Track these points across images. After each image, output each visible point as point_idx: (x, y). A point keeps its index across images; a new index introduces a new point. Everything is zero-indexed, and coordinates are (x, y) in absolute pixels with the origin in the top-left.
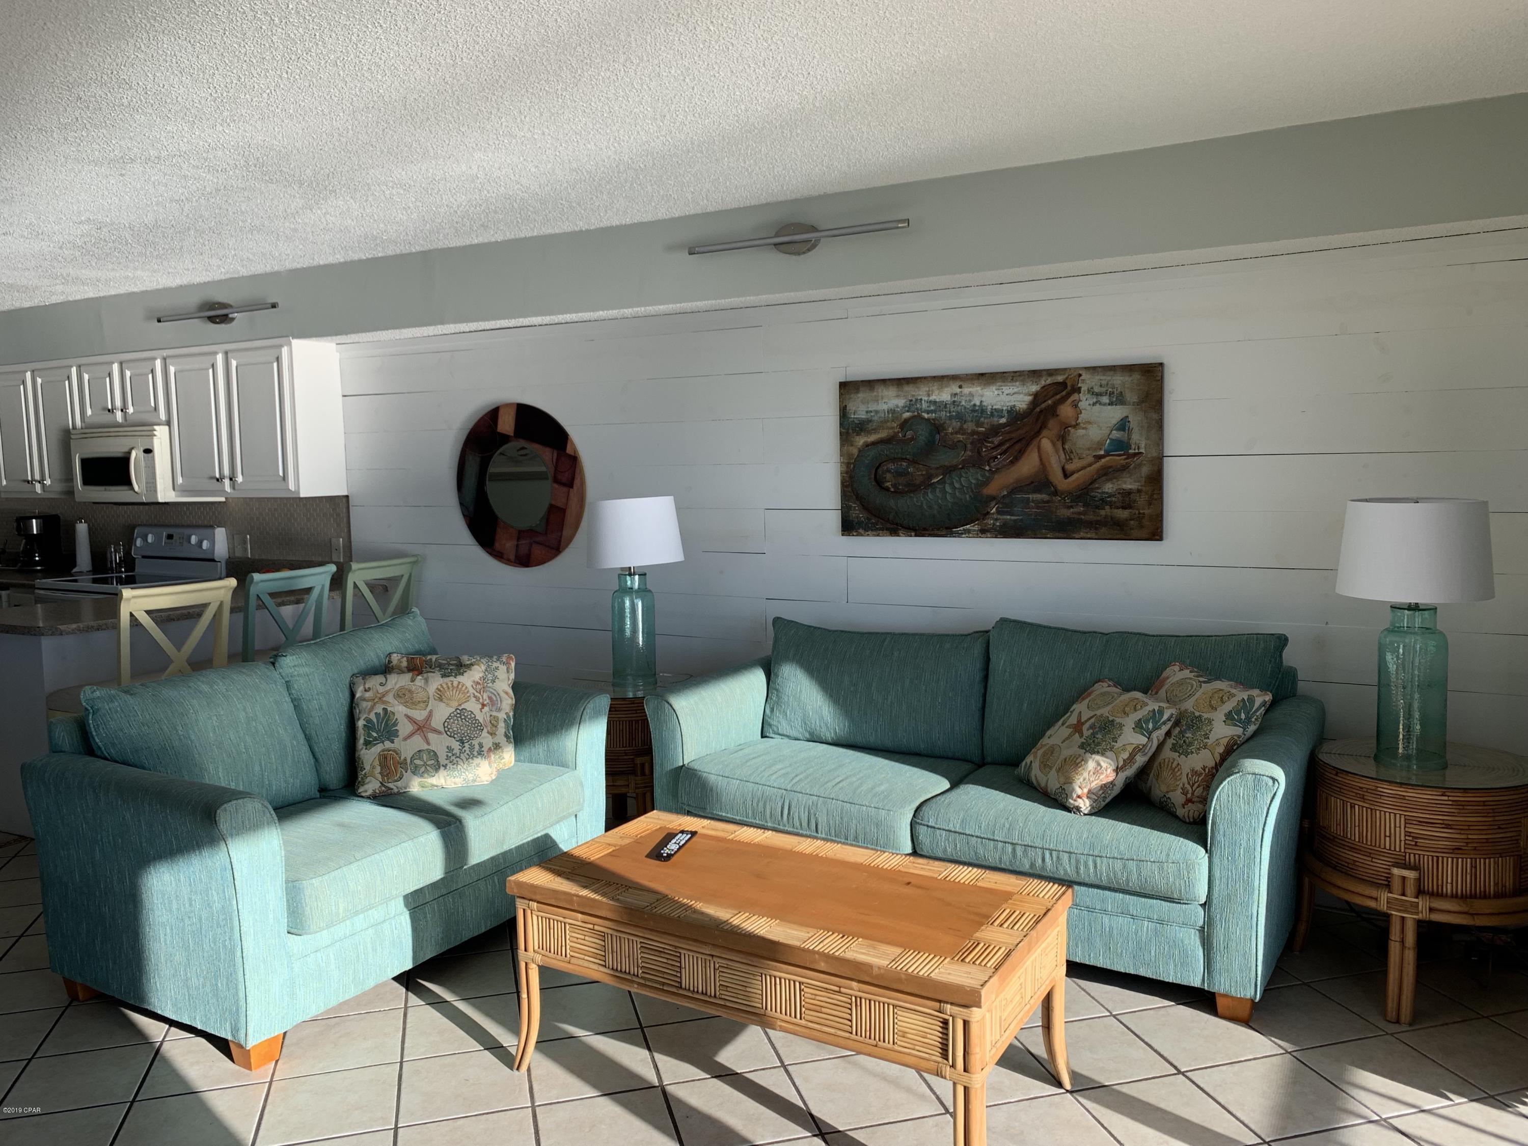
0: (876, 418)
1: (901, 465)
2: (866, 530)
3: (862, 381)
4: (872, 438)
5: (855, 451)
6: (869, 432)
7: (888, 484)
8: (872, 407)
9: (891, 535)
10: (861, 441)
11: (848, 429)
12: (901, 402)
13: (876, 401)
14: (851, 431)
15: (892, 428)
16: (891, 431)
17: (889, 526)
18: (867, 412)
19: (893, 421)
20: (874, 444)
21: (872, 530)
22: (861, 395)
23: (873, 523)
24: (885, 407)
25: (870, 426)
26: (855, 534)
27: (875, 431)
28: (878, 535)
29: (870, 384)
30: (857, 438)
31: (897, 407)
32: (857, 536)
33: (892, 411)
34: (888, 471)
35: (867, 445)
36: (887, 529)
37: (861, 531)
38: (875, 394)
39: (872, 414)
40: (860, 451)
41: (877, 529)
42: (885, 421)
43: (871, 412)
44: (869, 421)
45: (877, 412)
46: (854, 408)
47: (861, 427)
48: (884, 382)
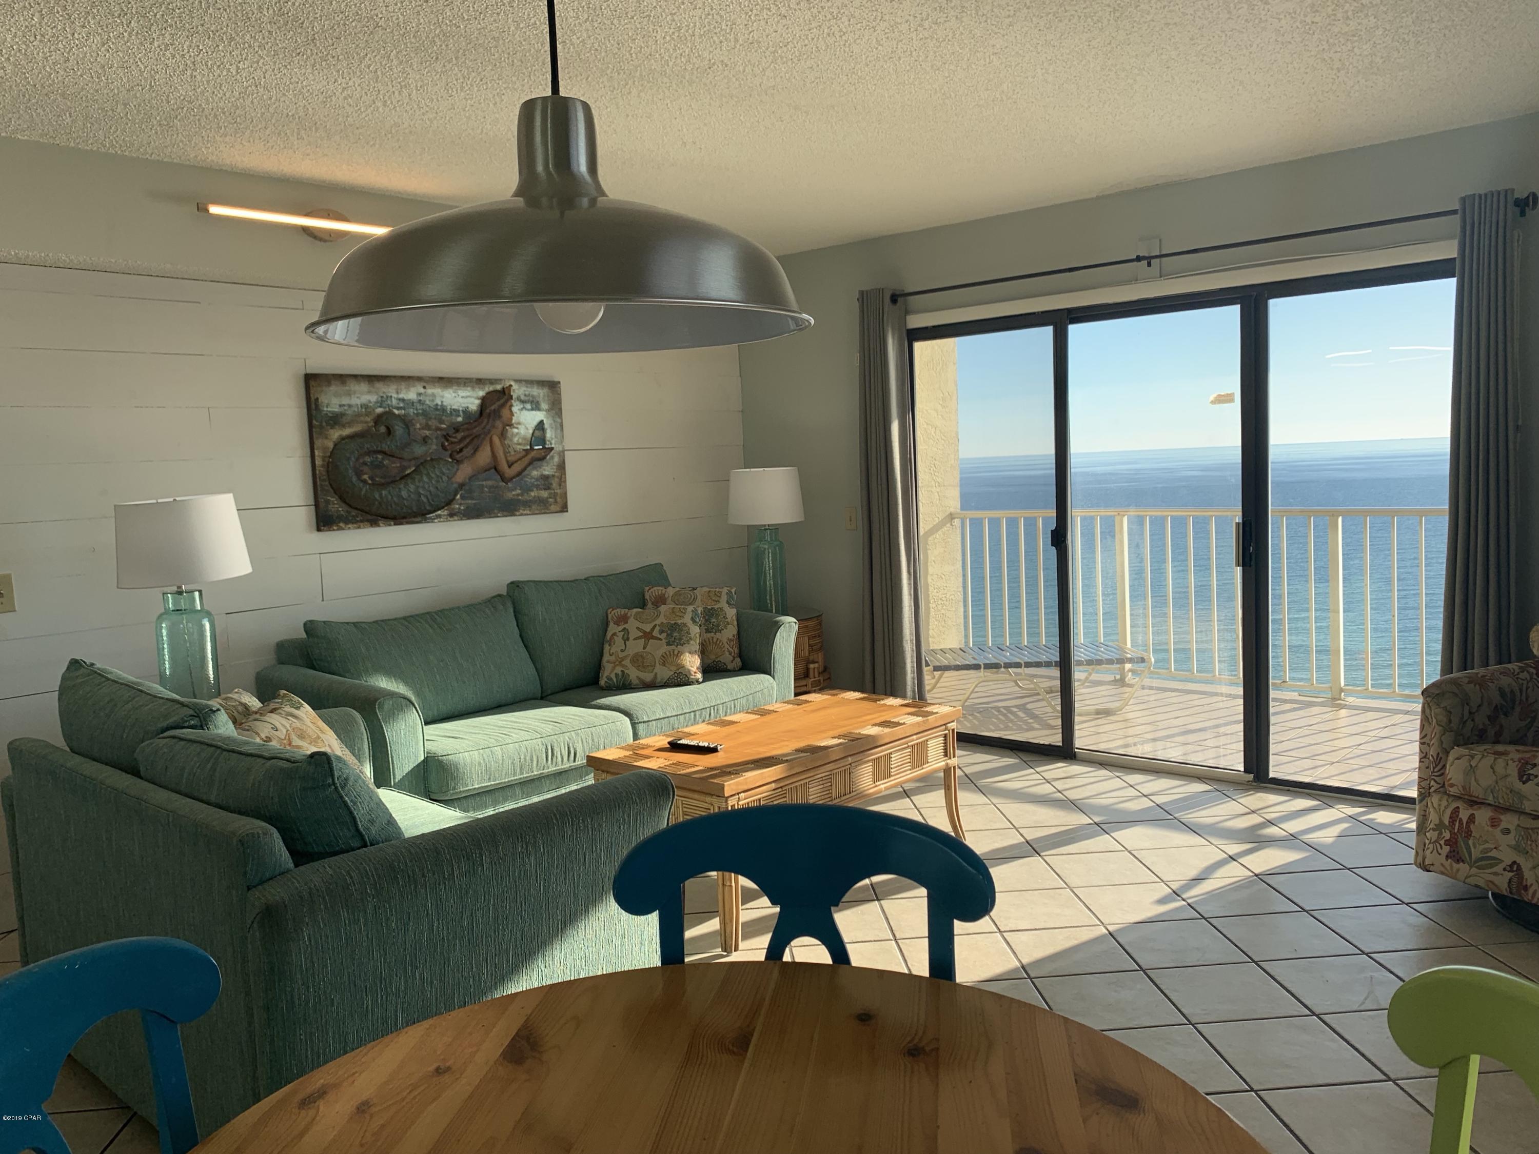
0: (349, 412)
1: (377, 458)
2: (346, 523)
3: (334, 375)
4: (347, 432)
5: (331, 445)
6: (344, 426)
7: (366, 477)
8: (345, 401)
9: (371, 526)
10: (336, 434)
11: (321, 422)
12: (373, 398)
13: (349, 394)
14: (324, 424)
15: (366, 422)
16: (365, 425)
17: (369, 517)
18: (340, 406)
19: (367, 415)
20: (351, 437)
21: (353, 523)
22: (333, 388)
23: (353, 516)
24: (359, 402)
25: (344, 420)
26: (335, 528)
27: (350, 424)
28: (359, 528)
29: (342, 378)
30: (331, 431)
31: (370, 402)
32: (338, 530)
33: (365, 406)
34: (365, 464)
35: (343, 438)
36: (368, 521)
37: (342, 524)
38: (347, 388)
39: (346, 408)
40: (335, 445)
41: (357, 522)
42: (359, 415)
43: (344, 405)
44: (342, 415)
45: (350, 406)
46: (326, 401)
47: (336, 420)
48: (355, 377)
